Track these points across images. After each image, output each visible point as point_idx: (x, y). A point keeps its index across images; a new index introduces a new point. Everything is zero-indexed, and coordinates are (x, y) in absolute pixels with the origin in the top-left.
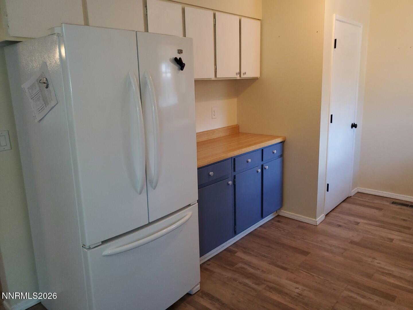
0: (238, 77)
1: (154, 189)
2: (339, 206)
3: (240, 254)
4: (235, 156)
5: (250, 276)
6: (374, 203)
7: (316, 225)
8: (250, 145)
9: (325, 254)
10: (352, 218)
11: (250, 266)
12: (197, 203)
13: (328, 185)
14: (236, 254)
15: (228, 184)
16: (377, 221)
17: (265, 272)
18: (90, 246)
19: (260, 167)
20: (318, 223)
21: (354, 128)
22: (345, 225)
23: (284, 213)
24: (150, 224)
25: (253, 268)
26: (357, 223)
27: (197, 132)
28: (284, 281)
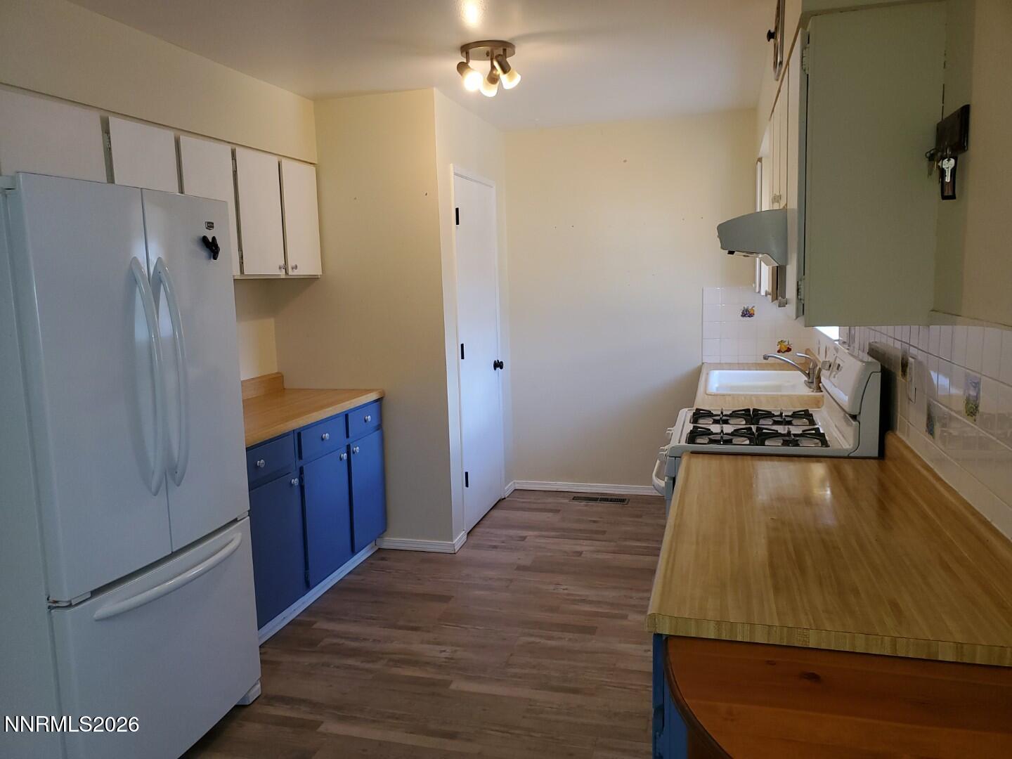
0: (282, 274)
1: (178, 485)
2: (488, 516)
3: (322, 625)
4: (300, 428)
5: (354, 653)
6: (544, 503)
7: (453, 552)
8: (322, 407)
9: (478, 593)
10: (512, 532)
11: (347, 638)
12: (249, 517)
13: (467, 474)
14: (315, 626)
15: (291, 485)
16: (554, 529)
17: (379, 641)
18: (70, 601)
19: (345, 449)
20: (457, 548)
21: (498, 369)
22: (503, 544)
23: (391, 541)
24: (174, 555)
25: (356, 639)
26: (523, 538)
27: (242, 379)
28: (417, 647)
